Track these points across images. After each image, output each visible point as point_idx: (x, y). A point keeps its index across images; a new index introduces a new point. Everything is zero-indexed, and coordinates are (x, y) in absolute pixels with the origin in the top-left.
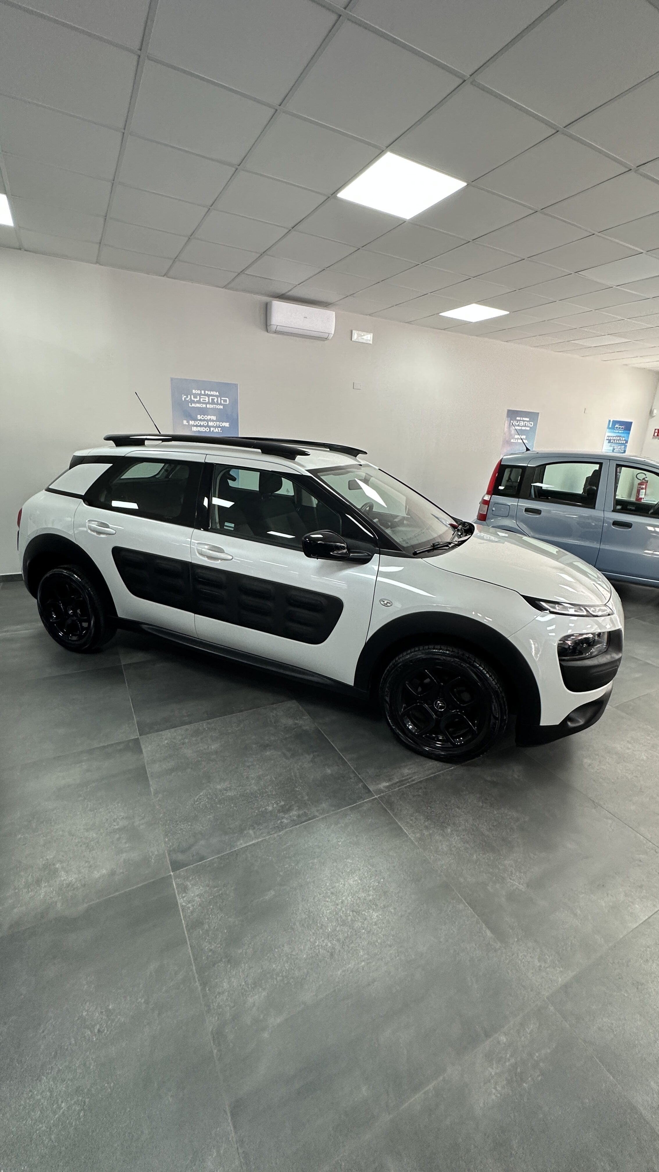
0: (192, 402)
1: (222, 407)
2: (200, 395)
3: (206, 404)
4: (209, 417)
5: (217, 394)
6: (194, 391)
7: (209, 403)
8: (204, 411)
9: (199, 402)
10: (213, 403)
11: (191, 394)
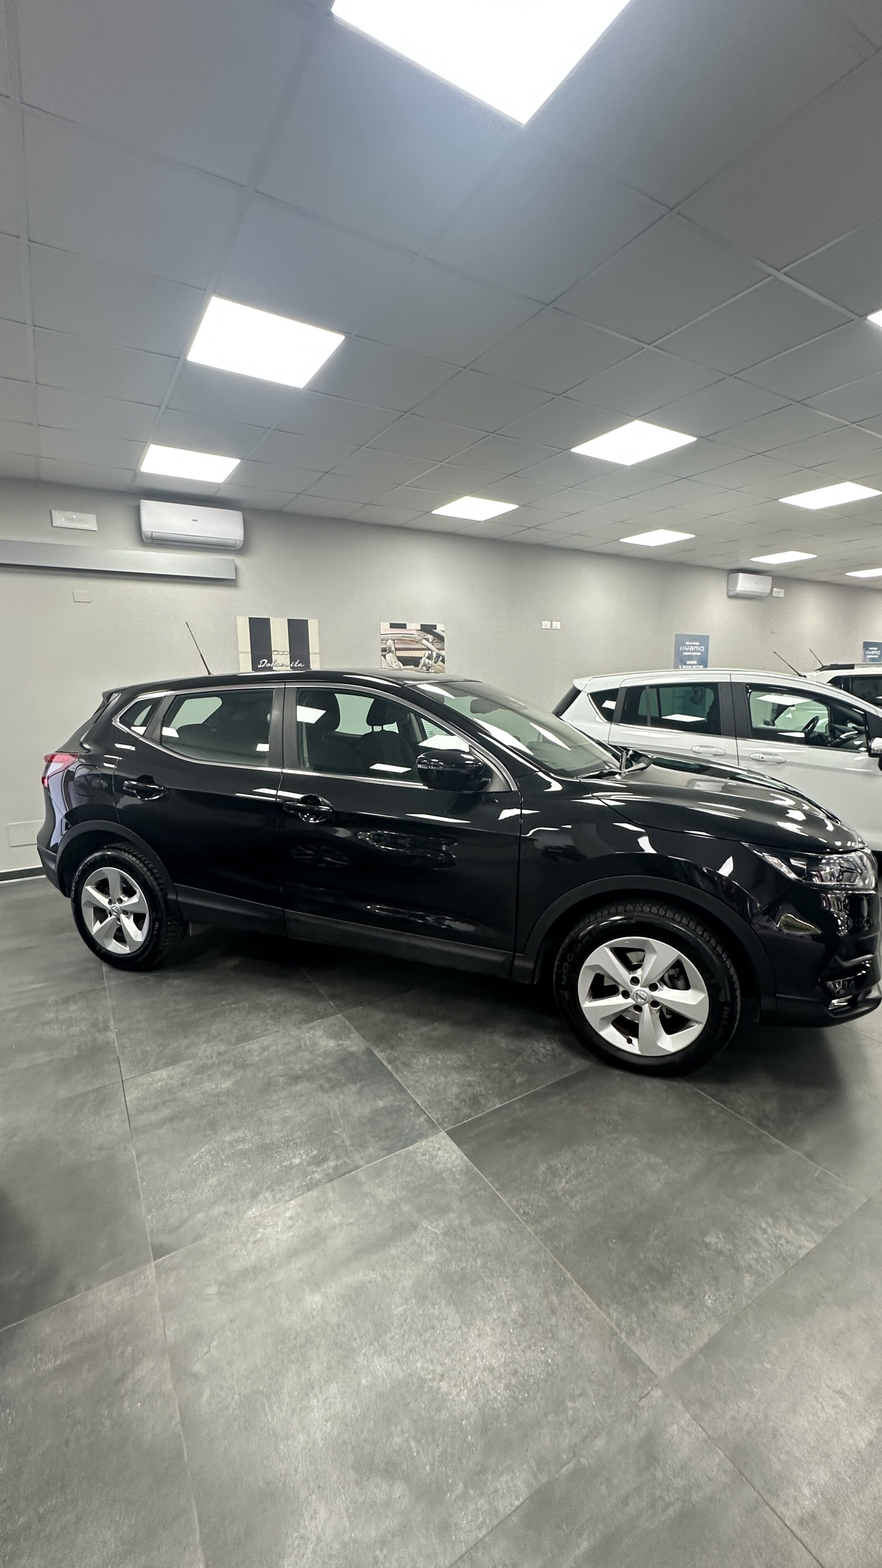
0: (685, 651)
1: (699, 654)
2: (690, 645)
3: (692, 652)
4: (692, 662)
5: (698, 644)
6: (687, 643)
7: (693, 651)
8: (690, 658)
9: (688, 651)
10: (696, 651)
11: (685, 645)
